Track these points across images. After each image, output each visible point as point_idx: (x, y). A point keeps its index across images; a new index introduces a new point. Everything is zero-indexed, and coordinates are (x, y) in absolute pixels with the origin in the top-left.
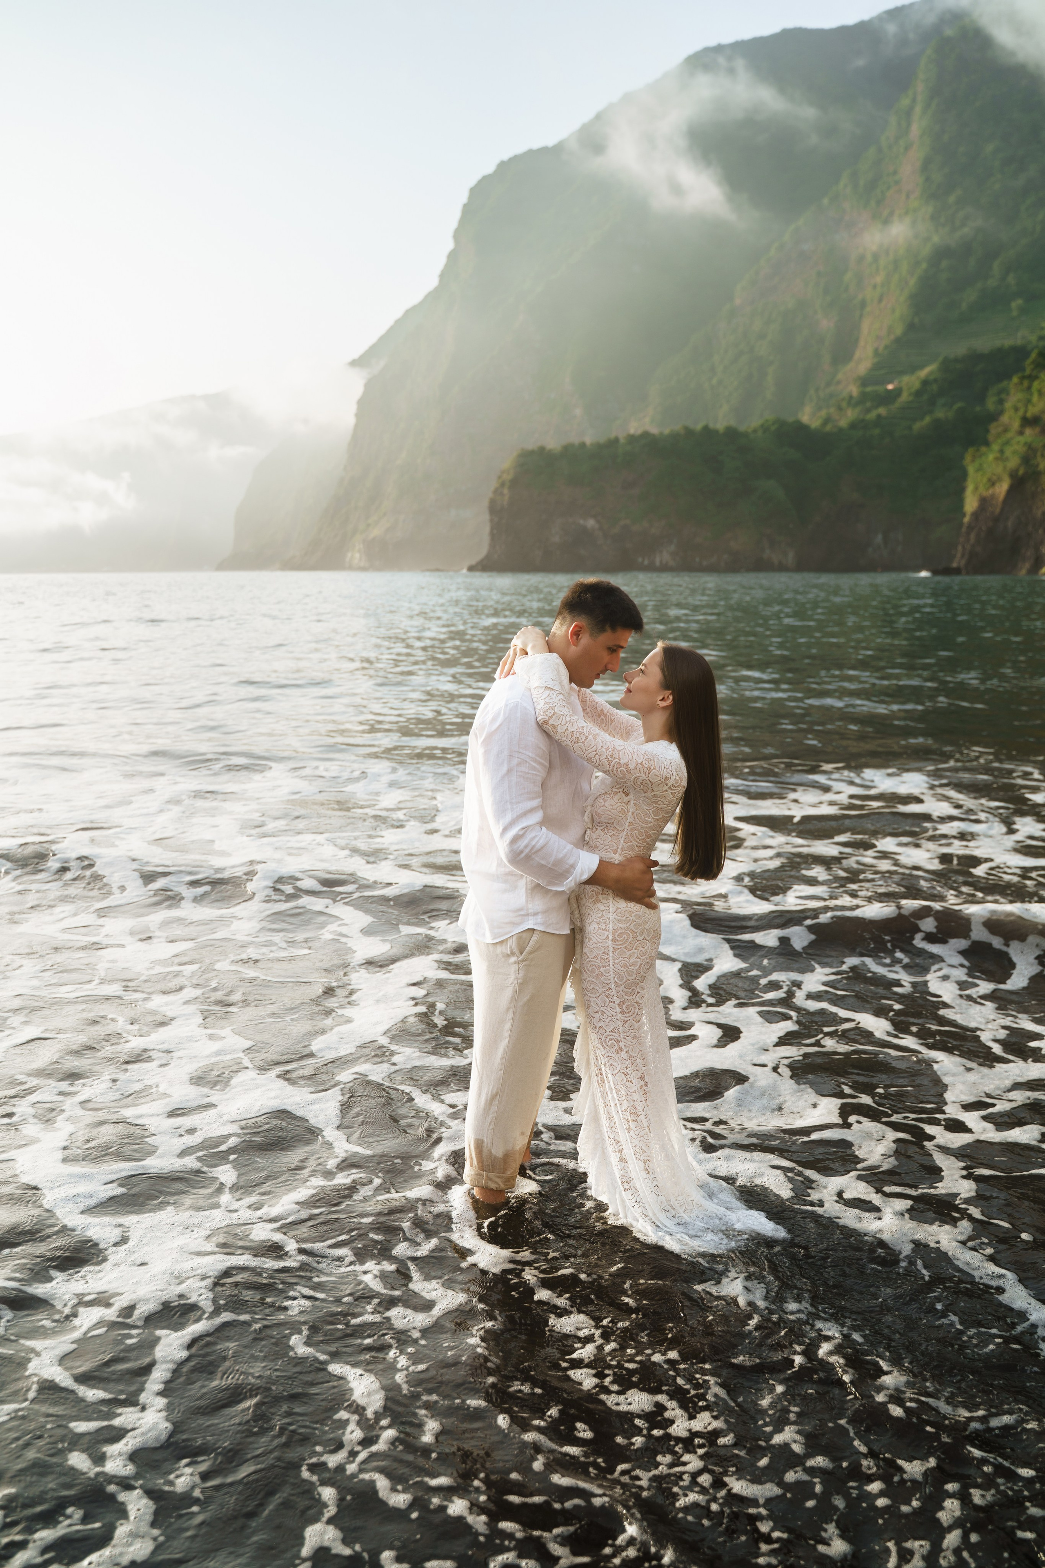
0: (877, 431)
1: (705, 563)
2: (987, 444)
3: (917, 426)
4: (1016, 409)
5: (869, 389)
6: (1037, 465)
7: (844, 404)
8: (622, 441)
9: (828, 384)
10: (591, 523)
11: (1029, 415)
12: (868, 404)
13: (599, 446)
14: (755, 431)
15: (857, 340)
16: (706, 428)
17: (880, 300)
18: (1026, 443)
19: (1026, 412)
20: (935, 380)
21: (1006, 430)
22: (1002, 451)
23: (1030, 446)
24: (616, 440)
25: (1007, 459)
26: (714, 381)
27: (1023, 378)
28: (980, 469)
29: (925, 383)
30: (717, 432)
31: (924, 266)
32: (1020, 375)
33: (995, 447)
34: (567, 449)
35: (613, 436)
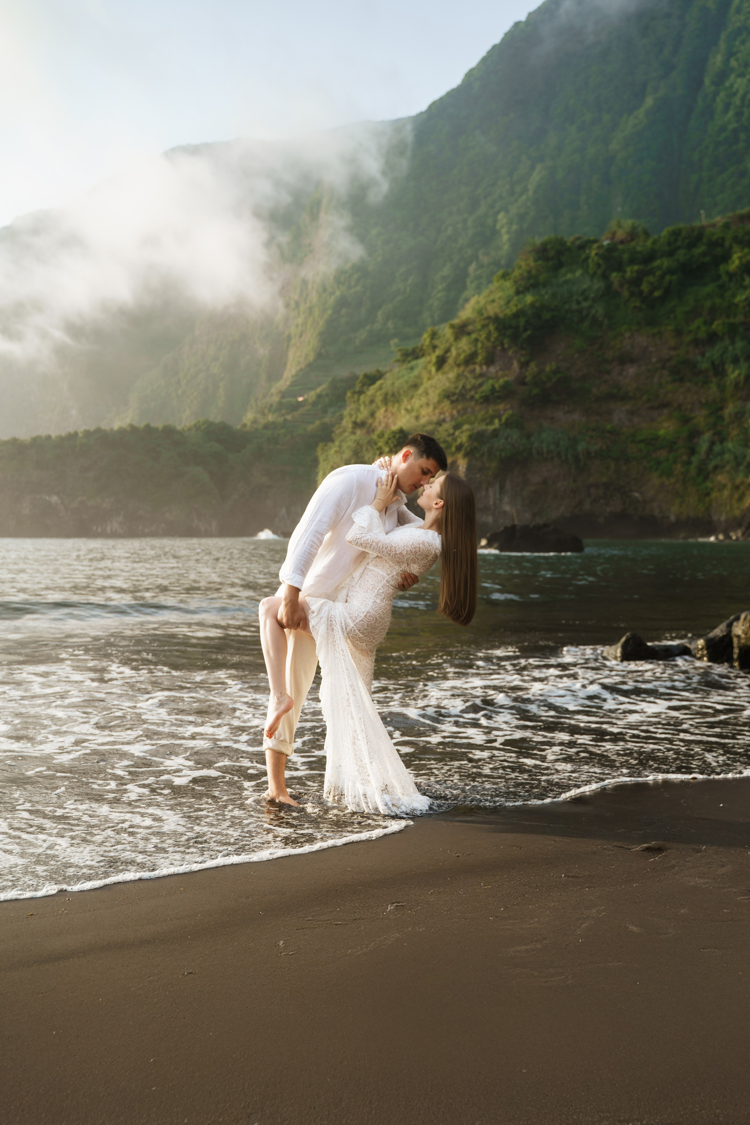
0: (283, 431)
1: (146, 531)
2: (333, 441)
3: (310, 427)
4: (351, 415)
5: (284, 401)
6: (364, 457)
7: (266, 411)
8: (80, 435)
9: (264, 396)
10: (55, 499)
11: (358, 420)
12: (284, 411)
13: (61, 439)
14: (190, 429)
15: (285, 364)
16: (148, 426)
17: (301, 336)
18: (355, 441)
19: (357, 418)
20: (327, 395)
21: (344, 431)
22: (340, 446)
23: (358, 443)
24: (76, 434)
25: (343, 452)
26: (180, 392)
27: (354, 393)
28: (326, 459)
29: (319, 396)
30: (156, 429)
31: (330, 312)
32: (352, 390)
33: (337, 443)
34: (36, 441)
35: (72, 430)
